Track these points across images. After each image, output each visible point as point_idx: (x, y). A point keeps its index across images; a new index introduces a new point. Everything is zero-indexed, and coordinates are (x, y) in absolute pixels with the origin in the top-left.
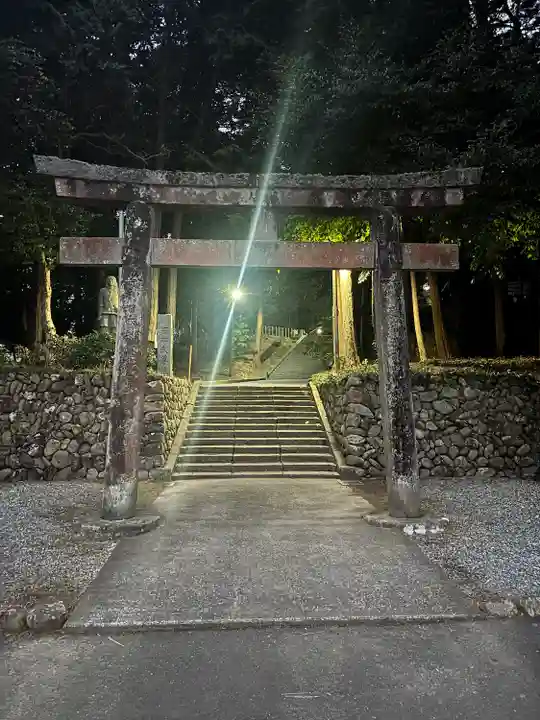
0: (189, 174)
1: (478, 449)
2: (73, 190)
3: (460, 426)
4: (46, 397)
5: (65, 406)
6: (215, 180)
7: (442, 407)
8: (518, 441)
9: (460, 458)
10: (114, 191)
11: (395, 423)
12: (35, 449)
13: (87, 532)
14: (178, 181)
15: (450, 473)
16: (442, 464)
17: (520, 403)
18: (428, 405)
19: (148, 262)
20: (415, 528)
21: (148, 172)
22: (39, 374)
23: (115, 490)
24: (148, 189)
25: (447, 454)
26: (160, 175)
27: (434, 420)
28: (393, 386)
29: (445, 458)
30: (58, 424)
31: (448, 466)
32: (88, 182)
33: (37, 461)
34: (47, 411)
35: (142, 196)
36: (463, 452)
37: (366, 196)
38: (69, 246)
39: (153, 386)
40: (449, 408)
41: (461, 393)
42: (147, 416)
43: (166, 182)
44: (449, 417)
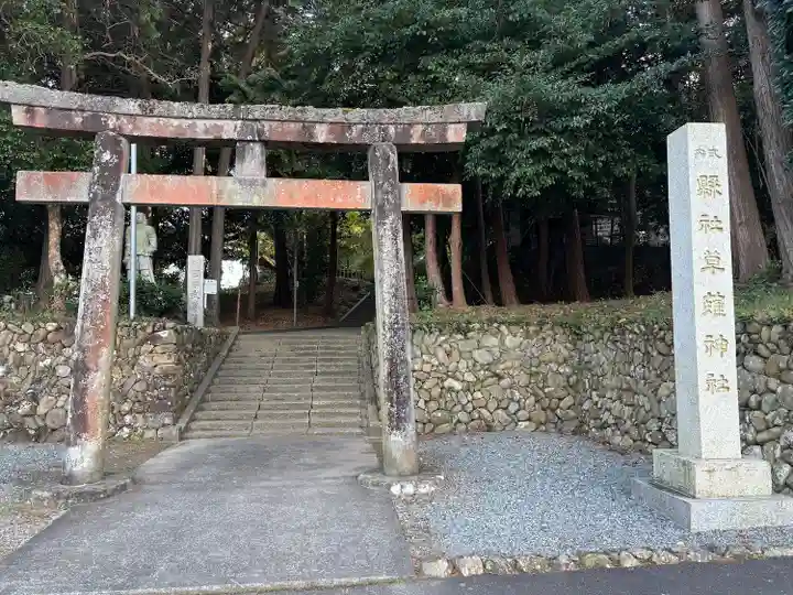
0: (165, 103)
1: (518, 402)
2: (32, 118)
3: (500, 377)
4: (41, 349)
5: (63, 358)
6: (194, 109)
7: (482, 357)
8: (561, 393)
9: (500, 411)
10: (78, 120)
11: (390, 374)
12: (25, 407)
13: (38, 498)
14: (151, 111)
15: (486, 428)
16: (479, 418)
17: (565, 353)
18: (468, 355)
19: (118, 199)
20: (402, 487)
21: (117, 100)
22: (33, 323)
23: (74, 453)
24: (118, 119)
25: (485, 407)
26: (132, 103)
27: (472, 370)
28: (388, 336)
29: (484, 411)
30: (54, 379)
31: (485, 420)
32: (49, 110)
33: (29, 421)
34: (41, 364)
35: (111, 127)
36: (504, 405)
37: (363, 130)
38: (28, 181)
39: (166, 335)
40: (489, 358)
41: (502, 342)
42: (157, 368)
43: (138, 111)
44: (488, 366)
